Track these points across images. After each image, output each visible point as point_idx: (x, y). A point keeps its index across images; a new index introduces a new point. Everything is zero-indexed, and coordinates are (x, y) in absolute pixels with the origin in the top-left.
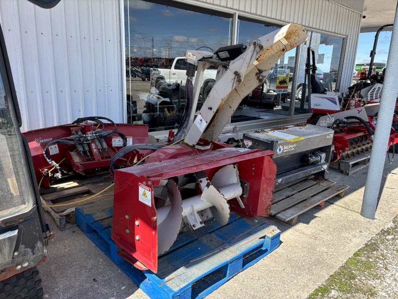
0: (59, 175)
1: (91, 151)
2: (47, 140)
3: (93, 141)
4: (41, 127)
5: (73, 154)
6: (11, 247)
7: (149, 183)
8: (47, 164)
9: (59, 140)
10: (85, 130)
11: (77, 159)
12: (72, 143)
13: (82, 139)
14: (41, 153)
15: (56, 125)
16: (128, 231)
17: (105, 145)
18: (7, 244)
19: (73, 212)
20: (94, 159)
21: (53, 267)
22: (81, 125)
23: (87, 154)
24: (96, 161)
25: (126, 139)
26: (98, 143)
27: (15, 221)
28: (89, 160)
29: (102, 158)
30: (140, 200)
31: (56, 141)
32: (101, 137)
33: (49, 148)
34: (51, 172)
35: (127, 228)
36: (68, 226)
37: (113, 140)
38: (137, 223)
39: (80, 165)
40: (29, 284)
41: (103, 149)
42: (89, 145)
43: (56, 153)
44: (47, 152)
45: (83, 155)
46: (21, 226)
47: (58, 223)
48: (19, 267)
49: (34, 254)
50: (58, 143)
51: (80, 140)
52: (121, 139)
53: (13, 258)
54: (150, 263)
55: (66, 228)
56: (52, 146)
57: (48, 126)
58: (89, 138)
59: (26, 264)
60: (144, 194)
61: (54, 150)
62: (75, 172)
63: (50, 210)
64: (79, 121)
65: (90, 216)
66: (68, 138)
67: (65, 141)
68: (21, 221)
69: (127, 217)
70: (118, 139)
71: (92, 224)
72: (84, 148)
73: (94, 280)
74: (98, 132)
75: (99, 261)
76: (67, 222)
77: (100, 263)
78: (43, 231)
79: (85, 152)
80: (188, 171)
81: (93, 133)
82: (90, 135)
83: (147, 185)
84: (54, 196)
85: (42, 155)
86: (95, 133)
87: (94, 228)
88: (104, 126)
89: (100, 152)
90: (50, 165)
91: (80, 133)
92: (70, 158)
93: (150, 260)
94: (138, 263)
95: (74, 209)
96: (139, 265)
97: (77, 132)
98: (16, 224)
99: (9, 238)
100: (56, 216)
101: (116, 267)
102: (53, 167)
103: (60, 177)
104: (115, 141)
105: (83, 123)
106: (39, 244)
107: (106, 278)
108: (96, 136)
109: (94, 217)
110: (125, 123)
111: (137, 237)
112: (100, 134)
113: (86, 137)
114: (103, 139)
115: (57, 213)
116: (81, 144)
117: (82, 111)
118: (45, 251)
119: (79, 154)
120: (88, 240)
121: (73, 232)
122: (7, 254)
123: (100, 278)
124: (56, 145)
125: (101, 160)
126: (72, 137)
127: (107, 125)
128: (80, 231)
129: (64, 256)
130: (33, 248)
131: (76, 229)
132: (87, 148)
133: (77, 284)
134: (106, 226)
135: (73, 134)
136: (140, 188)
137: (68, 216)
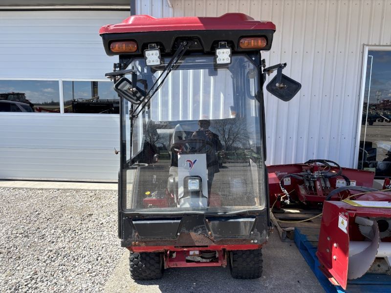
0: (288, 202)
1: (315, 187)
2: (283, 173)
3: (318, 179)
4: (282, 164)
5: (301, 187)
6: (250, 227)
7: (347, 214)
8: (281, 192)
9: (292, 175)
10: (313, 169)
11: (303, 192)
12: (301, 178)
13: (309, 176)
14: (278, 182)
15: (293, 163)
16: (328, 251)
17: (328, 185)
18: (249, 224)
19: (293, 230)
20: (316, 194)
21: (272, 262)
22: (311, 165)
23: (312, 189)
24: (318, 196)
25: (349, 182)
26: (322, 182)
27: (254, 213)
28: (312, 194)
29: (324, 195)
30: (339, 226)
31: (289, 175)
32: (326, 177)
33: (284, 179)
34: (283, 198)
35: (328, 248)
36: (287, 240)
37: (337, 181)
38: (335, 245)
39: (304, 196)
40: (256, 259)
41: (326, 187)
42: (315, 182)
43: (289, 184)
44: (282, 182)
45: (308, 189)
46: (257, 217)
47: (281, 235)
48: (252, 241)
49: (261, 237)
50: (291, 177)
51: (308, 177)
52: (345, 182)
53: (250, 235)
54: (342, 281)
55: (286, 241)
56: (286, 179)
57: (287, 163)
58: (315, 176)
59: (256, 241)
60: (342, 223)
61: (287, 181)
62: (300, 201)
63: (277, 225)
64: (310, 162)
65: (305, 236)
66: (299, 174)
67: (296, 176)
68: (258, 214)
69: (328, 239)
70: (342, 181)
71: (305, 242)
72: (310, 184)
73: (298, 281)
74: (323, 173)
75: (305, 271)
76: (287, 237)
77: (305, 273)
78: (268, 225)
79: (310, 187)
80: (384, 212)
81: (319, 173)
82: (316, 174)
83: (345, 216)
84: (281, 216)
85: (279, 184)
86: (321, 173)
87: (305, 245)
88: (330, 168)
89: (323, 189)
90: (282, 192)
91: (309, 171)
92: (298, 190)
93: (343, 279)
94: (332, 279)
95: (293, 229)
96: (333, 281)
97: (306, 170)
98: (255, 215)
99: (250, 222)
100: (280, 230)
101: (317, 280)
102: (285, 194)
103: (288, 203)
104: (339, 182)
105: (313, 164)
106: (265, 232)
107: (308, 284)
108: (321, 175)
109: (307, 237)
110: (354, 168)
111: (334, 257)
112: (325, 174)
113: (312, 175)
114: (328, 179)
115: (282, 228)
116: (308, 180)
117: (315, 154)
118: (267, 238)
119: (305, 188)
120: (299, 255)
121: (291, 245)
122: (248, 231)
123: (302, 282)
124: (290, 179)
125: (323, 196)
126: (302, 173)
127: (333, 168)
128: (295, 247)
129: (281, 258)
130: (261, 233)
131: (293, 244)
132: (312, 185)
133: (286, 279)
134: (315, 246)
135: (303, 172)
136: (340, 217)
137: (288, 232)
